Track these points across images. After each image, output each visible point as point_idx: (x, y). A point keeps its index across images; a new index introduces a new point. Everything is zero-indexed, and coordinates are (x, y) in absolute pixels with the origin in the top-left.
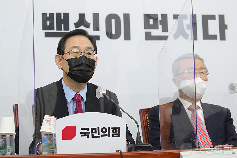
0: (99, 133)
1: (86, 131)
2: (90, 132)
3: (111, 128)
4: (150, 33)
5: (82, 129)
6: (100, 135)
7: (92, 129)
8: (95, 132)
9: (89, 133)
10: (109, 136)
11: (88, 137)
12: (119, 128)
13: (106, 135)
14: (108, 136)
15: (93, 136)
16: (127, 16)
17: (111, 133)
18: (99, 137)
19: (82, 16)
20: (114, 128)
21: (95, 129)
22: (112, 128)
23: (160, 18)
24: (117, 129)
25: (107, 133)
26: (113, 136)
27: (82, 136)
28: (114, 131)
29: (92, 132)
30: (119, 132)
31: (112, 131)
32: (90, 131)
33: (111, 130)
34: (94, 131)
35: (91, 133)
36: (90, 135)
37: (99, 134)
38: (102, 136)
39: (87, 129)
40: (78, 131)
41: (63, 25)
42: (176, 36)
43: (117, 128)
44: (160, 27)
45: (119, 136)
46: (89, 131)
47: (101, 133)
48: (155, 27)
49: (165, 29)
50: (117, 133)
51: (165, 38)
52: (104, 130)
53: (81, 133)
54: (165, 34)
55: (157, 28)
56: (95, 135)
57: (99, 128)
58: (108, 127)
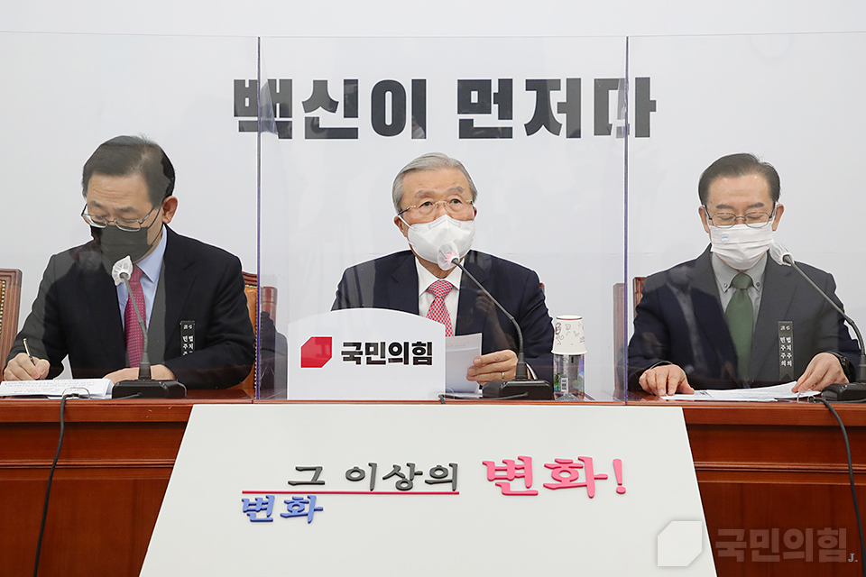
0: (383, 357)
1: (354, 349)
2: (364, 353)
3: (410, 345)
4: (471, 121)
5: (345, 345)
6: (386, 359)
7: (368, 345)
8: (375, 353)
9: (361, 353)
10: (406, 363)
11: (359, 363)
12: (430, 344)
13: (400, 360)
14: (403, 363)
15: (369, 362)
16: (419, 86)
17: (411, 356)
18: (384, 363)
19: (321, 86)
20: (419, 343)
21: (375, 345)
22: (413, 345)
23: (495, 89)
24: (426, 348)
25: (402, 356)
26: (416, 362)
27: (345, 359)
28: (419, 351)
29: (368, 352)
30: (430, 353)
31: (414, 351)
32: (363, 349)
33: (411, 348)
34: (372, 349)
35: (366, 354)
36: (364, 358)
38: (390, 360)
39: (358, 345)
40: (337, 349)
41: (278, 105)
42: (531, 128)
43: (424, 345)
44: (495, 108)
45: (429, 362)
46: (361, 350)
47: (388, 355)
48: (483, 108)
49: (506, 113)
50: (425, 355)
51: (507, 133)
52: (395, 349)
53: (343, 353)
54: (505, 123)
55: (488, 111)
56: (374, 358)
57: (383, 344)
58: (405, 343)
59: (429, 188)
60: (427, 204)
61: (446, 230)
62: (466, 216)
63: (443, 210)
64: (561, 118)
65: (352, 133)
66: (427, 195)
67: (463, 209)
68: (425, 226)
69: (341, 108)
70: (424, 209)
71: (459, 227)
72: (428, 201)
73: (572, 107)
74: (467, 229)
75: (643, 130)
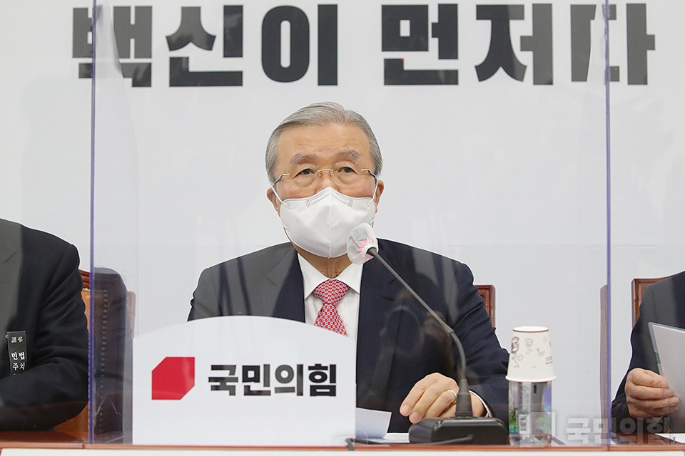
0: (267, 383)
1: (225, 374)
2: (240, 379)
3: (305, 368)
4: (401, 62)
5: (214, 368)
6: (272, 388)
7: (246, 369)
8: (256, 379)
9: (236, 380)
10: (300, 393)
11: (233, 393)
12: (333, 368)
13: (291, 390)
14: (295, 394)
15: (248, 392)
16: (328, 14)
17: (307, 383)
18: (268, 393)
19: (191, 15)
20: (318, 366)
21: (256, 369)
22: (310, 368)
23: (433, 18)
24: (328, 372)
25: (293, 383)
26: (314, 392)
27: (215, 388)
28: (318, 377)
29: (245, 379)
30: (333, 379)
31: (312, 377)
32: (239, 374)
33: (307, 373)
34: (251, 374)
35: (243, 381)
36: (240, 386)
37: (269, 386)
38: (278, 390)
39: (232, 369)
40: (202, 373)
41: (132, 41)
42: (484, 72)
43: (326, 368)
44: (433, 43)
45: (332, 392)
46: (236, 376)
47: (274, 383)
48: (417, 43)
49: (449, 49)
50: (327, 383)
51: (451, 78)
52: (285, 374)
53: (211, 379)
54: (448, 65)
55: (424, 47)
56: (254, 386)
57: (267, 367)
58: (298, 365)
59: (310, 150)
60: (306, 172)
61: (328, 208)
62: (360, 190)
63: (327, 181)
64: (525, 58)
65: (234, 79)
66: (307, 159)
67: (358, 181)
68: (302, 202)
69: (219, 44)
70: (302, 179)
71: (350, 205)
72: (307, 168)
73: (540, 42)
74: (364, 209)
75: (638, 75)
